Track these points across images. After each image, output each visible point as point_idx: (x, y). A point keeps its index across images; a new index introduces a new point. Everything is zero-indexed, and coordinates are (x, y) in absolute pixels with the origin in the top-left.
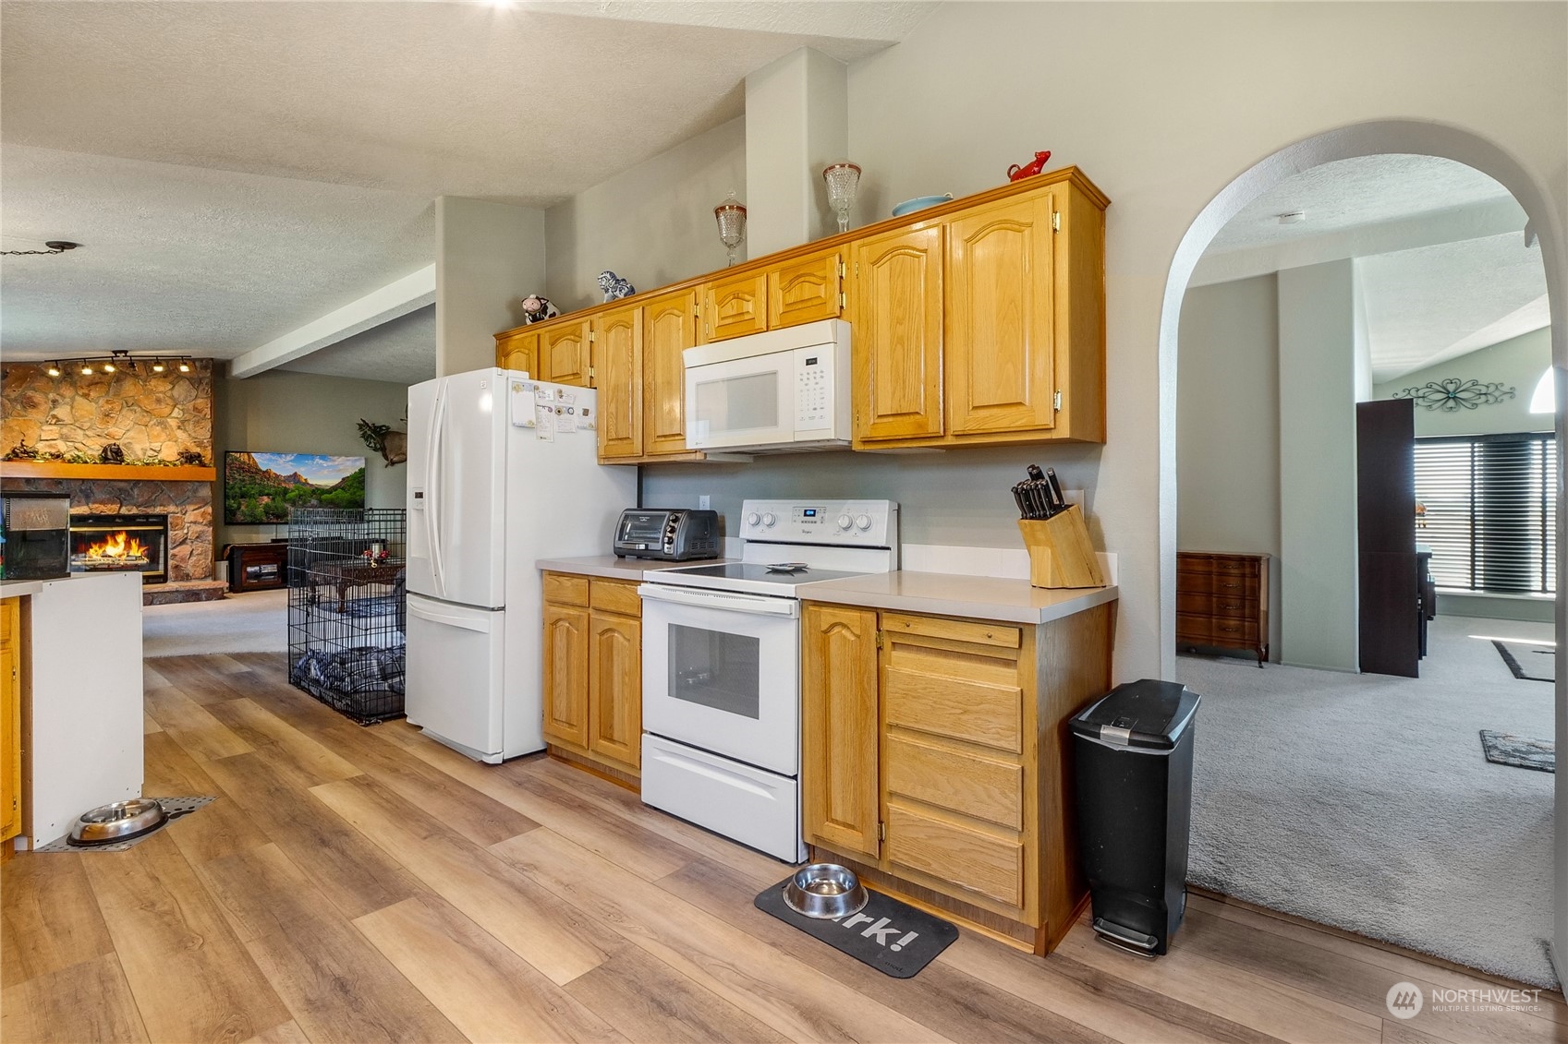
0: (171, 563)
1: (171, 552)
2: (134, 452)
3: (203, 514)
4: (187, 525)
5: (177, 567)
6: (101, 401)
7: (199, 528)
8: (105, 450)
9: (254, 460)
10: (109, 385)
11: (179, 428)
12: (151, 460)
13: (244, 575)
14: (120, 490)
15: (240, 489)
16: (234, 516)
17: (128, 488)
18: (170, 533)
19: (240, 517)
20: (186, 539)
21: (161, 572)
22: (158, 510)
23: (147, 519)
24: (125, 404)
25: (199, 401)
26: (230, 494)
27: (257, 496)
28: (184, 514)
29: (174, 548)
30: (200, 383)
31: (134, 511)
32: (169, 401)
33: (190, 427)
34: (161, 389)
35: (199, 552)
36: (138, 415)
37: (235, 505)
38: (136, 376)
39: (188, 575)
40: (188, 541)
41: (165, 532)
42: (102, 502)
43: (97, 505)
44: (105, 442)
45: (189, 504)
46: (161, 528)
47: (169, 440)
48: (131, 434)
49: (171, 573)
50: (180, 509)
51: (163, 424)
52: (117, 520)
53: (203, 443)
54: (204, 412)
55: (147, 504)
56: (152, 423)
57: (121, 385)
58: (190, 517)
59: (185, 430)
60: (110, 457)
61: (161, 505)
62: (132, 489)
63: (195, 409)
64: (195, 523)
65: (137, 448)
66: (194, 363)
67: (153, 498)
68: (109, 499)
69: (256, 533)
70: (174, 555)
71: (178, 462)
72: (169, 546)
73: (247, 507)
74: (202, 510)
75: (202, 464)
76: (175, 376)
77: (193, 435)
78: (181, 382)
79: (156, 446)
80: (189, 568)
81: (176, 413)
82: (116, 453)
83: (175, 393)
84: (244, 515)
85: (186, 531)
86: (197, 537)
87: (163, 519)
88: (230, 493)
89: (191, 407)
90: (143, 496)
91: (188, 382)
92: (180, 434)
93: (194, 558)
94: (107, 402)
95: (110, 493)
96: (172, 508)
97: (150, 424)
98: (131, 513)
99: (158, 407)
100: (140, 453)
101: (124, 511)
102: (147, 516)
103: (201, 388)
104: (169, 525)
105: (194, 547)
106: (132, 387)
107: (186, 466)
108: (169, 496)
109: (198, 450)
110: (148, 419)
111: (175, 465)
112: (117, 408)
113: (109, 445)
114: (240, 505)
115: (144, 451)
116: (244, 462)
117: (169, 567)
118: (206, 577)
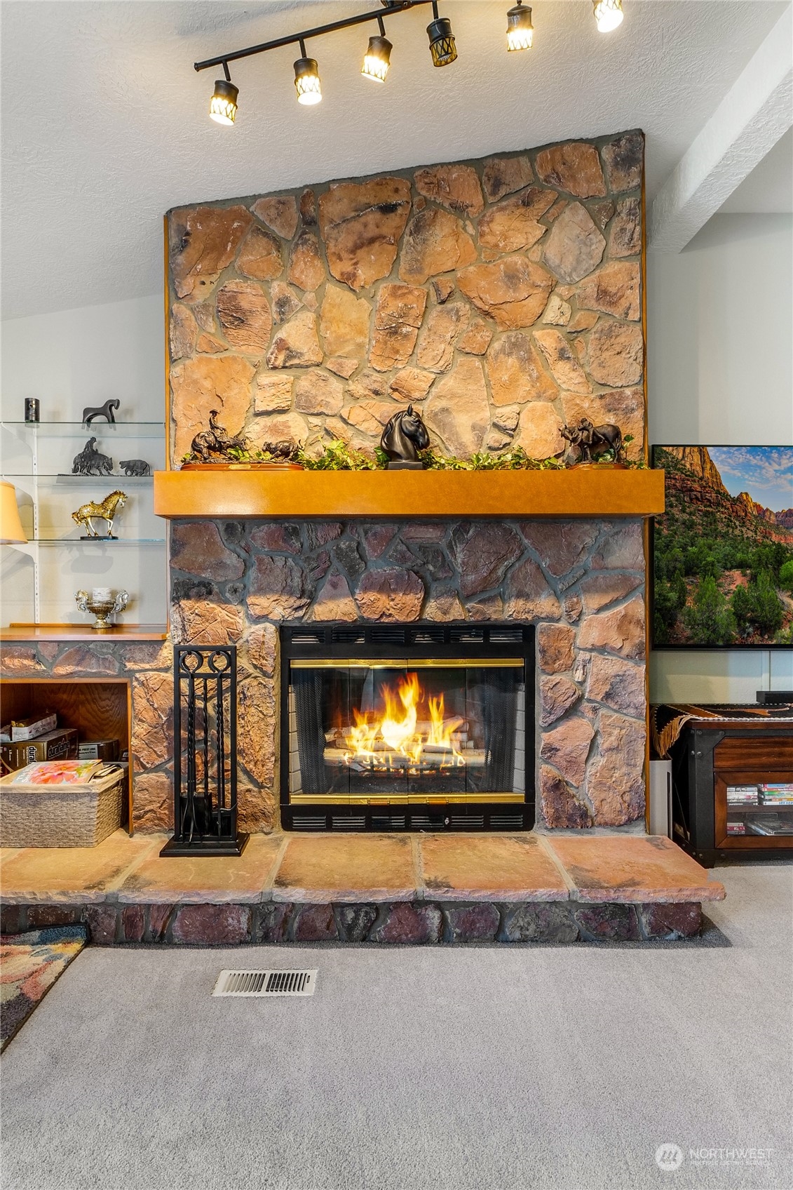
0: (544, 771)
1: (543, 739)
2: (455, 436)
3: (624, 623)
4: (583, 656)
5: (557, 786)
6: (383, 292)
7: (609, 667)
8: (388, 434)
9: (712, 467)
10: (398, 243)
11: (562, 355)
12: (494, 458)
13: (720, 813)
14: (423, 549)
15: (684, 549)
16: (671, 625)
17: (443, 544)
18: (542, 680)
19: (683, 630)
20: (580, 699)
21: (516, 795)
22: (513, 610)
23: (486, 637)
24: (434, 298)
25: (612, 268)
26: (663, 564)
27: (718, 569)
28: (576, 623)
29: (551, 726)
30: (614, 213)
31: (457, 612)
32: (539, 277)
33: (588, 348)
34: (518, 240)
35: (612, 741)
36: (463, 326)
37: (673, 596)
38: (459, 209)
39: (584, 814)
40: (585, 706)
41: (527, 677)
42: (384, 587)
43: (372, 596)
44: (387, 409)
45: (587, 590)
46: (518, 663)
47: (539, 397)
48: (448, 382)
49: (542, 804)
50: (564, 606)
51: (522, 348)
52: (420, 639)
53: (621, 398)
54: (624, 303)
55: (487, 591)
56: (497, 345)
57: (425, 241)
58: (590, 631)
59: (577, 364)
60: (398, 447)
61: (520, 595)
62: (450, 547)
63: (602, 294)
64: (602, 649)
65: (463, 422)
66: (598, 149)
67: (500, 572)
68: (398, 577)
69: (717, 674)
70: (551, 750)
71: (559, 462)
72: (540, 721)
73: (698, 600)
74: (620, 608)
75: (621, 463)
76: (551, 196)
77: (598, 375)
78: (567, 215)
79: (507, 414)
80: (587, 792)
81: (556, 310)
82: (413, 437)
83: (552, 250)
84: (693, 623)
85: (579, 676)
86: (608, 696)
87: (525, 632)
88: (663, 559)
89: (591, 290)
90: (476, 567)
91: (582, 211)
92: (564, 375)
93: (599, 761)
94: (395, 292)
95: (402, 559)
96: (544, 605)
97: (491, 352)
98: (449, 618)
99: (511, 295)
100: (468, 438)
101: (433, 612)
102: (486, 628)
103: (615, 227)
104: (538, 656)
105: (599, 725)
106: (450, 242)
107: (584, 466)
108: (539, 567)
109: (611, 419)
110: (487, 335)
111: (554, 467)
112: (418, 308)
113: (397, 416)
114: (683, 593)
115: (479, 430)
116: (693, 474)
117: (539, 785)
118: (630, 821)
